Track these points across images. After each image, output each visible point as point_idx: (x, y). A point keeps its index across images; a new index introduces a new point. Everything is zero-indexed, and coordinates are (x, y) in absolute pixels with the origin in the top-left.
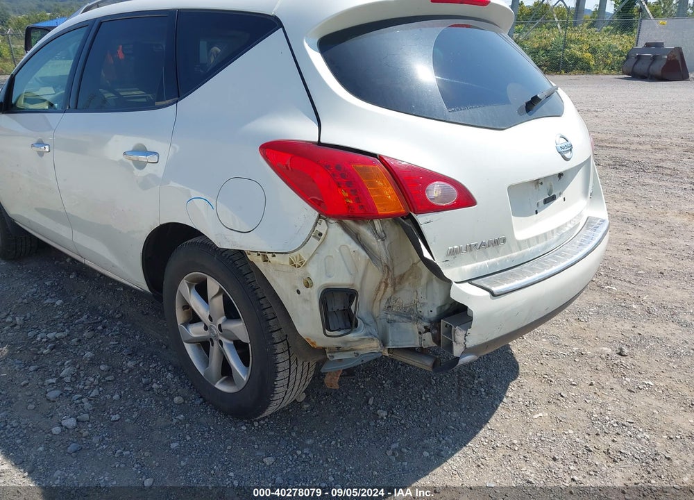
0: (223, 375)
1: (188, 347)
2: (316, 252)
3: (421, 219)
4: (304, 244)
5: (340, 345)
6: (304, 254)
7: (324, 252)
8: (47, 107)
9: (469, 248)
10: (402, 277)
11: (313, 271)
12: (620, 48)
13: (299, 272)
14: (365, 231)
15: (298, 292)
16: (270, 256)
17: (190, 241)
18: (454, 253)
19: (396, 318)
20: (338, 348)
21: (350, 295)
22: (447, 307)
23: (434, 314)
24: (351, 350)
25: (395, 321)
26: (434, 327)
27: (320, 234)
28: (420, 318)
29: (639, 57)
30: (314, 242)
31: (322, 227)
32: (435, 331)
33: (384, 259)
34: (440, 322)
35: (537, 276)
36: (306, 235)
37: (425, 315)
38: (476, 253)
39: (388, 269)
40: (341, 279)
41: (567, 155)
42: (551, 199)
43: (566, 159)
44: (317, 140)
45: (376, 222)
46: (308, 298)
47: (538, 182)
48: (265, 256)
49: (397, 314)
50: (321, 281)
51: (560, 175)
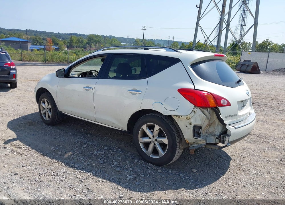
0: (152, 153)
1: (141, 144)
2: (193, 116)
3: (220, 108)
4: (190, 113)
5: (195, 142)
6: (190, 116)
7: (195, 116)
8: (77, 76)
9: (229, 116)
10: (211, 124)
11: (192, 121)
12: (234, 61)
13: (188, 121)
14: (205, 111)
15: (187, 126)
16: (180, 117)
17: (147, 114)
18: (226, 117)
19: (208, 135)
20: (194, 143)
21: (200, 127)
22: (221, 133)
23: (219, 134)
24: (197, 144)
25: (208, 136)
26: (219, 137)
27: (194, 111)
28: (215, 135)
29: (242, 65)
30: (193, 113)
31: (195, 109)
32: (219, 138)
33: (209, 118)
34: (221, 136)
35: (244, 124)
36: (191, 112)
37: (216, 134)
38: (231, 117)
39: (210, 121)
40: (199, 123)
41: (249, 95)
42: (244, 106)
43: (248, 96)
44: (194, 88)
45: (208, 109)
46: (190, 128)
47: (241, 101)
48: (179, 117)
49: (208, 134)
50: (194, 123)
51: (245, 100)
